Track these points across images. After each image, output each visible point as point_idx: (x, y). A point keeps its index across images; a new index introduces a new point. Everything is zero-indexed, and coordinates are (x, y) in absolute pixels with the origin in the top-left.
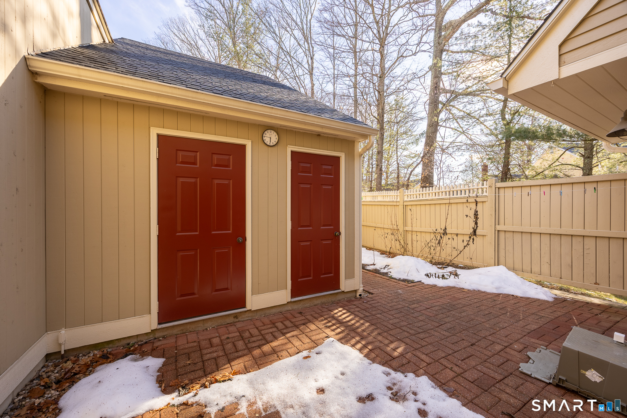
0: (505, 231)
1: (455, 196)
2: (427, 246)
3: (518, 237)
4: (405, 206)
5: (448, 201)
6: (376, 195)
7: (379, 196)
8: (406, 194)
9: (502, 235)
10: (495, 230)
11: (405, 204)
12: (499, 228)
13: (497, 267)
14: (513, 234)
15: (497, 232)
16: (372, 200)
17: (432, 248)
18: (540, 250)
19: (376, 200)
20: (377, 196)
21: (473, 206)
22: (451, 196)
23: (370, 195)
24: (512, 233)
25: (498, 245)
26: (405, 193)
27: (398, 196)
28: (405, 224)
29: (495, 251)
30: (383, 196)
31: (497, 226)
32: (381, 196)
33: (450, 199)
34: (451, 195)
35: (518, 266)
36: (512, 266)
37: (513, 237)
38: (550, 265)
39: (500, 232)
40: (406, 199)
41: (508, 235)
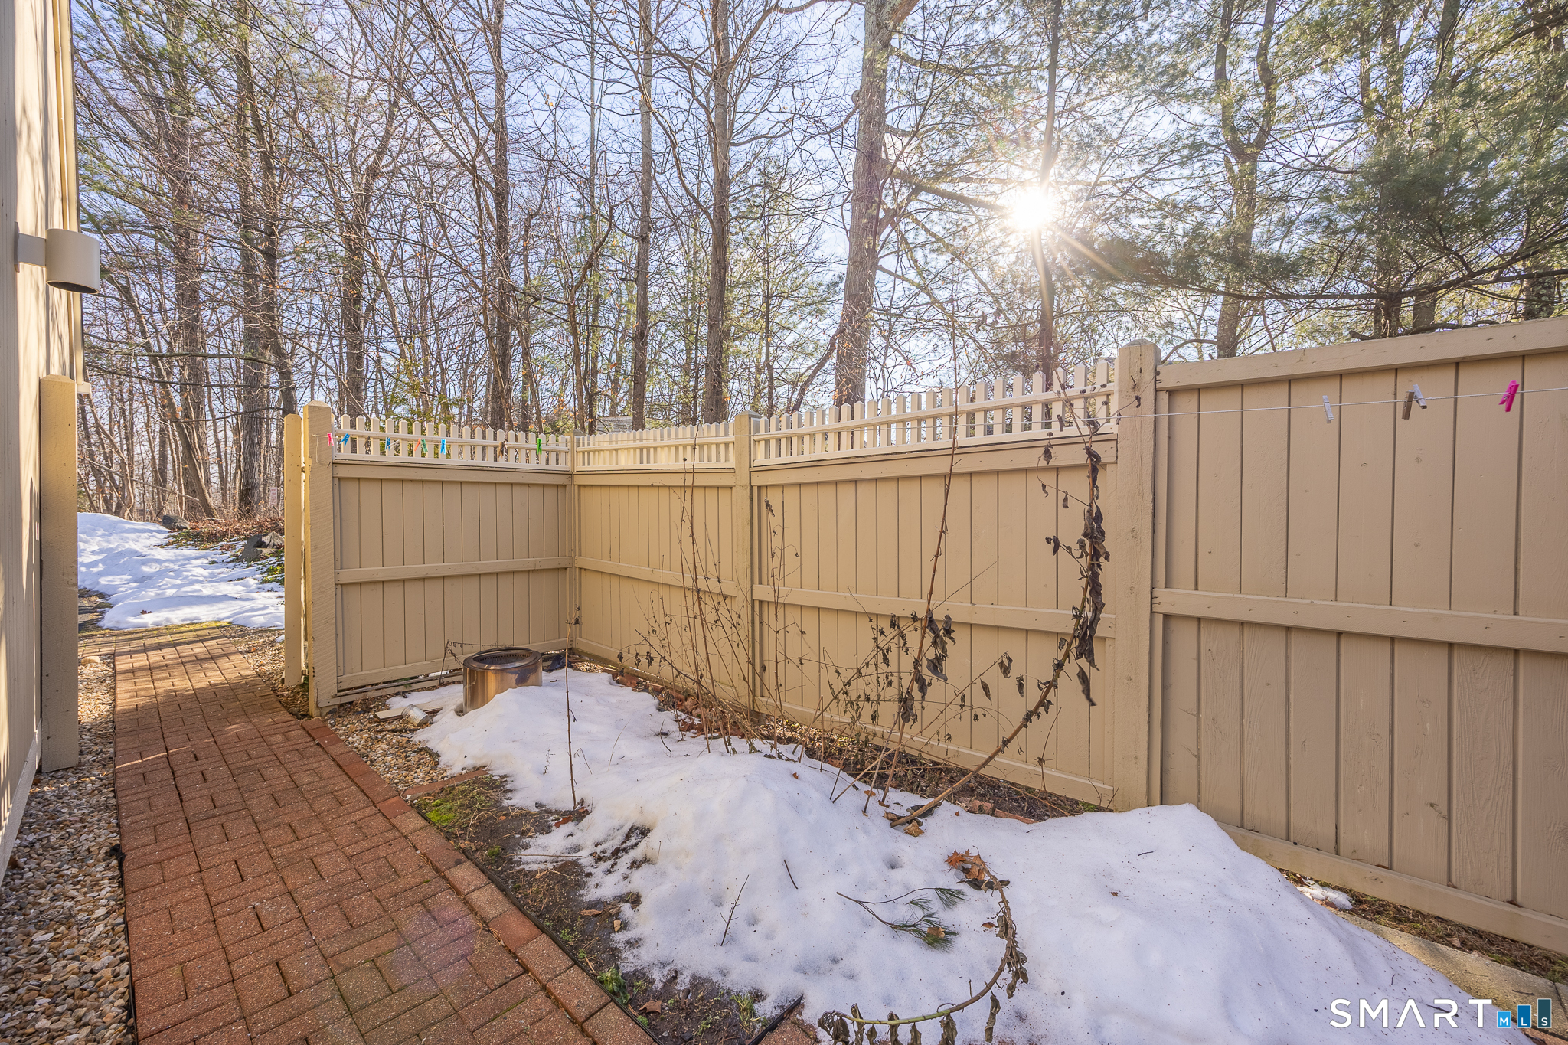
0: (1199, 620)
1: (980, 437)
2: (841, 696)
3: (1265, 653)
4: (755, 490)
5: (942, 466)
6: (651, 443)
7: (662, 447)
8: (763, 434)
9: (1184, 637)
10: (1152, 612)
11: (758, 480)
12: (1172, 600)
13: (1157, 809)
14: (1241, 634)
15: (1159, 620)
16: (638, 466)
17: (867, 711)
18: (1392, 731)
19: (652, 466)
20: (655, 448)
21: (1078, 485)
22: (962, 439)
23: (631, 444)
24: (1236, 630)
25: (1165, 687)
26: (757, 431)
27: (731, 446)
28: (756, 570)
29: (1149, 723)
30: (677, 447)
31: (1161, 591)
32: (669, 447)
33: (953, 451)
34: (962, 431)
35: (1265, 806)
36: (1234, 806)
37: (1241, 652)
38: (1444, 824)
39: (1175, 625)
40: (760, 459)
41: (1213, 639)
